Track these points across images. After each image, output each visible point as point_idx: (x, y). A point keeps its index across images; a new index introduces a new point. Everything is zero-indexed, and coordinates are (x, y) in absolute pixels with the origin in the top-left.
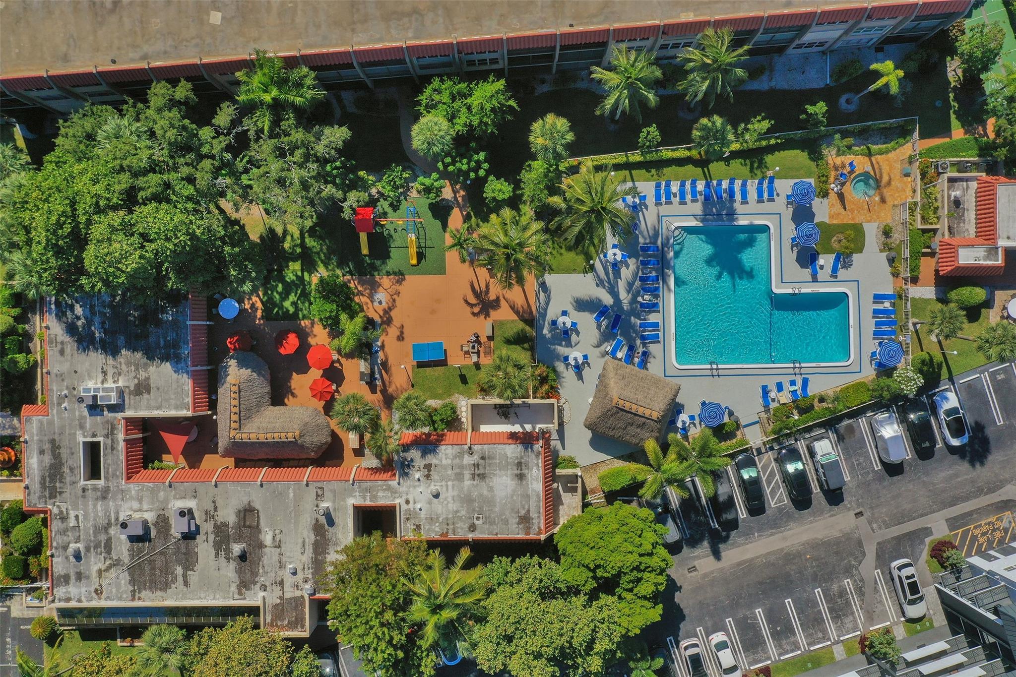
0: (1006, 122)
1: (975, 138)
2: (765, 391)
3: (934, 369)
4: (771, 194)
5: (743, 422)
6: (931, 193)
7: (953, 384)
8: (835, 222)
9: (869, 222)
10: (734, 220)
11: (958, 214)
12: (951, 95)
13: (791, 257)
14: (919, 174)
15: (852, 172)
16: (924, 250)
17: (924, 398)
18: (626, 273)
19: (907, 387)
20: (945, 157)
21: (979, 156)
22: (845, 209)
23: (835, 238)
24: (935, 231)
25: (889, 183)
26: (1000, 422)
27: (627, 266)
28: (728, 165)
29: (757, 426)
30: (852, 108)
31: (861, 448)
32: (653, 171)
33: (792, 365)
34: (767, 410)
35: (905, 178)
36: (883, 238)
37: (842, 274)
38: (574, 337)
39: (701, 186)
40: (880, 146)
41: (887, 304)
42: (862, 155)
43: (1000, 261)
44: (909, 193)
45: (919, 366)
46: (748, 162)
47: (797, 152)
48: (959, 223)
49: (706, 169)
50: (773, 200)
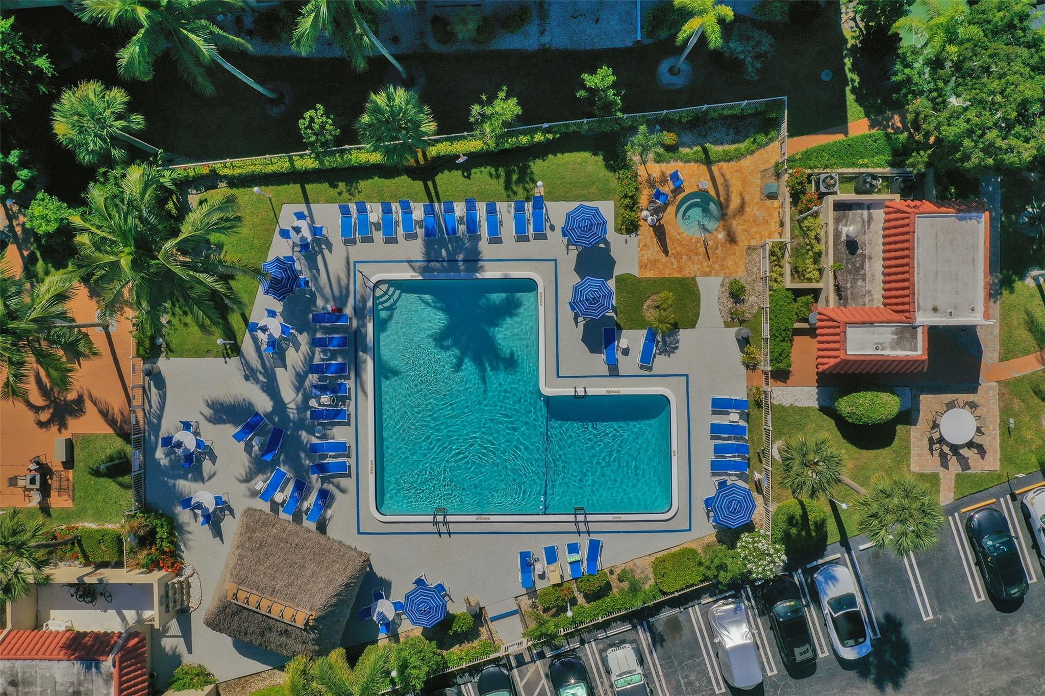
0: (930, 104)
1: (887, 135)
2: (527, 562)
3: (808, 532)
4: (538, 227)
5: (490, 613)
6: (809, 229)
7: (849, 551)
8: (650, 274)
9: (707, 274)
10: (477, 270)
11: (853, 264)
12: (848, 62)
13: (573, 333)
14: (788, 195)
15: (678, 190)
16: (797, 325)
17: (798, 578)
18: (295, 357)
19: (758, 566)
20: (832, 166)
21: (892, 165)
22: (666, 252)
23: (649, 302)
24: (816, 293)
25: (741, 209)
26: (928, 616)
27: (297, 347)
28: (468, 177)
29: (517, 617)
30: (679, 81)
31: (691, 657)
32: (342, 186)
33: (572, 518)
34: (532, 592)
35: (769, 202)
36: (730, 303)
37: (661, 363)
38: (207, 465)
39: (418, 213)
40: (727, 147)
41: (734, 417)
42: (696, 161)
43: (918, 351)
44: (774, 226)
45: (784, 526)
46: (501, 171)
47: (586, 155)
48: (855, 281)
49: (430, 183)
50: (544, 237)
